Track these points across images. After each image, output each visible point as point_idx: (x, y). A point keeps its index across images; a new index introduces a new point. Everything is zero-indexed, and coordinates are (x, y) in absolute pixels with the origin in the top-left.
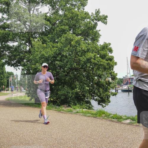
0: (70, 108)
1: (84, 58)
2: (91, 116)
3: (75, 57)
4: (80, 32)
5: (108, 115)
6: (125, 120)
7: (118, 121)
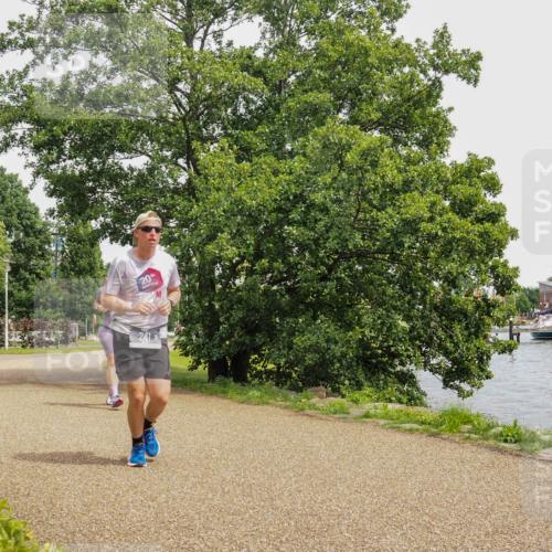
0: (337, 400)
1: (391, 217)
2: (417, 430)
3: (358, 211)
4: (375, 116)
5: (483, 426)
6: (550, 446)
7: (523, 450)
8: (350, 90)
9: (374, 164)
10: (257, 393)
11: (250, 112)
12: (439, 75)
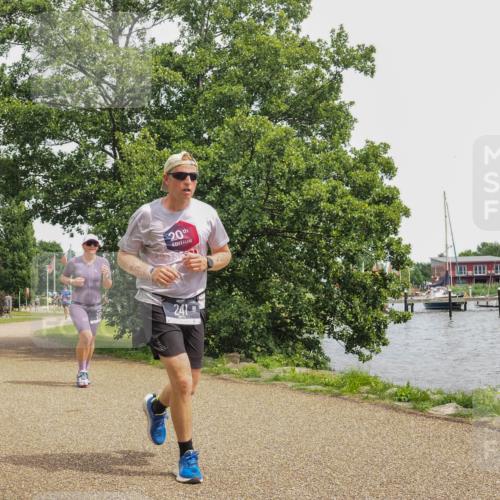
1: (294, 199)
2: (321, 391)
3: (268, 194)
4: (284, 108)
5: (381, 387)
6: (439, 404)
7: (414, 408)
8: (261, 84)
9: (280, 153)
11: (172, 103)
12: (340, 69)
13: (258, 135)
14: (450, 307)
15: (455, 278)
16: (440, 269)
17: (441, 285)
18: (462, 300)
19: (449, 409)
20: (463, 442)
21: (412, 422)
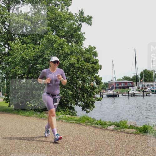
1: (66, 63)
2: (74, 122)
4: (63, 34)
5: (92, 121)
6: (109, 126)
7: (102, 127)
8: (56, 26)
9: (62, 47)
10: (28, 113)
12: (81, 23)
13: (55, 42)
14: (114, 96)
15: (116, 87)
16: (111, 84)
17: (111, 89)
18: (117, 94)
19: (112, 127)
20: (116, 137)
21: (101, 131)
